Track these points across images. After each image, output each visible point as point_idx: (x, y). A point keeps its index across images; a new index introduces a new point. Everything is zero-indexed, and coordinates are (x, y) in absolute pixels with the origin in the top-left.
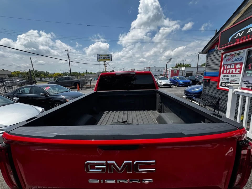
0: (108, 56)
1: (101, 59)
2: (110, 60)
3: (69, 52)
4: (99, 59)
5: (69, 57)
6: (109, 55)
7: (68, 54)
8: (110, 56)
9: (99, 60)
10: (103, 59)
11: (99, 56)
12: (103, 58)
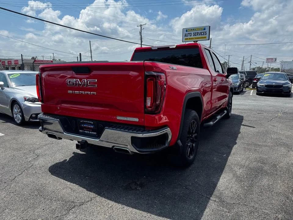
0: (203, 31)
1: (188, 37)
2: (205, 37)
3: (142, 28)
4: (186, 37)
5: (141, 38)
6: (205, 29)
7: (141, 33)
8: (207, 30)
9: (186, 39)
10: (192, 37)
11: (187, 31)
12: (193, 34)
